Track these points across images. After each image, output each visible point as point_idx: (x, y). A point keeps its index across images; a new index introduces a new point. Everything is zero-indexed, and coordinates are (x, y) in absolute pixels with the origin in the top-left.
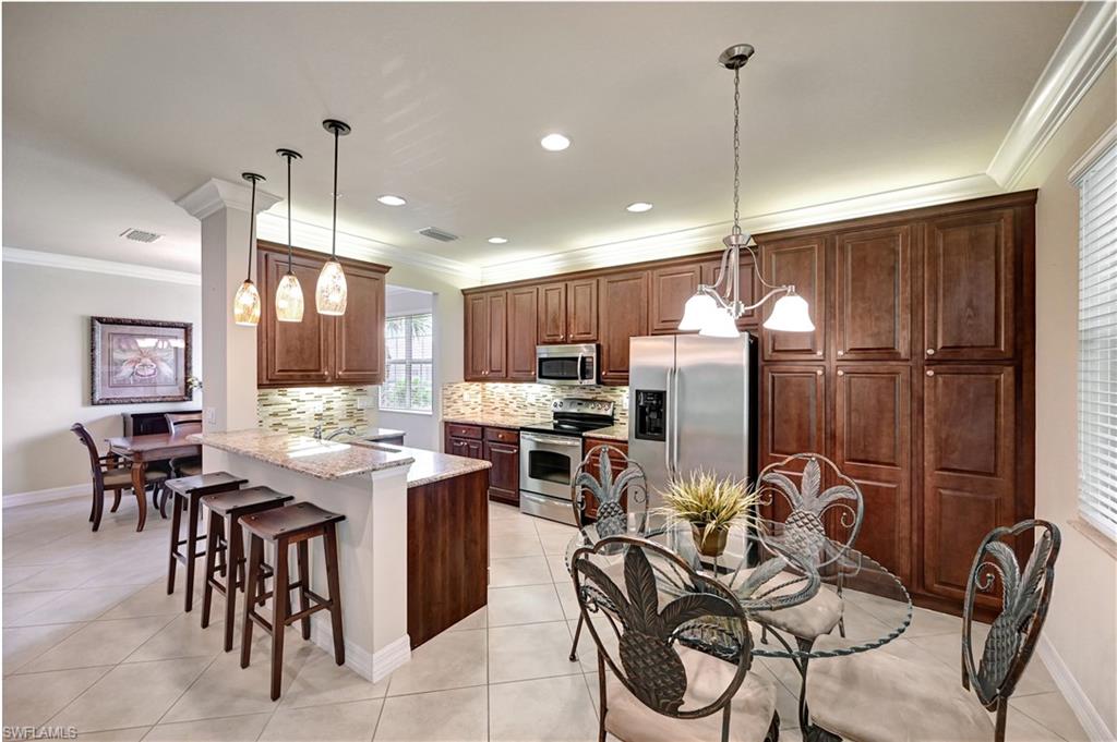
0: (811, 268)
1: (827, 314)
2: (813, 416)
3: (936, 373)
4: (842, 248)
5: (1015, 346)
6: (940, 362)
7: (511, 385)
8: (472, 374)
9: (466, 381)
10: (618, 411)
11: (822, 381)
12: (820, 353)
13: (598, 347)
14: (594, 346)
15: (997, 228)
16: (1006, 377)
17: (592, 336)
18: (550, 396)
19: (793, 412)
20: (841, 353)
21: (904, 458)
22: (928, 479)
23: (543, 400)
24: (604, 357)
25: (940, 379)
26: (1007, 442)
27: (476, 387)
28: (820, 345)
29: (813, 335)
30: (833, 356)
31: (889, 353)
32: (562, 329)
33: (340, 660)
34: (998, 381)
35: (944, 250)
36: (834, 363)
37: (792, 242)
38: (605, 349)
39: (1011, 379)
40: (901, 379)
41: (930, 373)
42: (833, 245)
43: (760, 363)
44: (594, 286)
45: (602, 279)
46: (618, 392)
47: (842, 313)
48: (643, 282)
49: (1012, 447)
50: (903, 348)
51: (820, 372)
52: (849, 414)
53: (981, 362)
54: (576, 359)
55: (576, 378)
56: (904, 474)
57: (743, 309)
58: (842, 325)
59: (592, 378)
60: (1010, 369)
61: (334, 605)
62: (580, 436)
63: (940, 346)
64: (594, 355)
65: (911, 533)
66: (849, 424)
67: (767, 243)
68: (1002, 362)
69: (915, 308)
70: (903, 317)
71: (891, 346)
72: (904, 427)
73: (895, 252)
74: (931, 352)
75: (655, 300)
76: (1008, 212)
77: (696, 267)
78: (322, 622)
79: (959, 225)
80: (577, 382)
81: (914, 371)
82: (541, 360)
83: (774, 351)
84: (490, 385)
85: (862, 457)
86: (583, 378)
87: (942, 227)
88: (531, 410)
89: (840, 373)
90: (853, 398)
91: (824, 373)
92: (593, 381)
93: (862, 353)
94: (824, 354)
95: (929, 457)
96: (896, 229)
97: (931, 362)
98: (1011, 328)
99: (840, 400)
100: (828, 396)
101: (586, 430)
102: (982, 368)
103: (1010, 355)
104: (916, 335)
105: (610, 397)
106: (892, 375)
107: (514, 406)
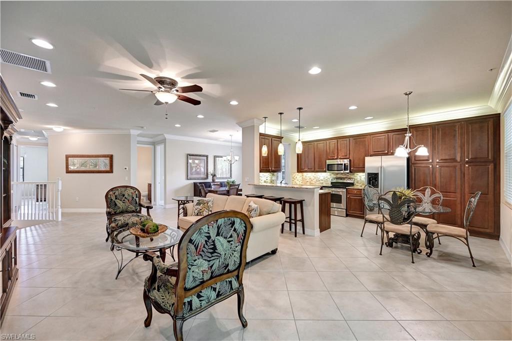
0: (427, 136)
1: (433, 150)
2: (428, 179)
3: (469, 166)
4: (438, 130)
5: (494, 158)
6: (470, 162)
7: (314, 173)
8: (300, 170)
9: (298, 172)
10: (356, 181)
11: (431, 169)
12: (431, 161)
13: (350, 160)
14: (349, 160)
15: (488, 124)
16: (491, 167)
17: (348, 157)
18: (329, 177)
19: (422, 178)
20: (438, 160)
21: (458, 191)
22: (466, 196)
23: (326, 178)
24: (352, 164)
25: (470, 167)
26: (491, 185)
27: (300, 174)
28: (431, 158)
29: (428, 156)
30: (435, 162)
31: (454, 160)
32: (336, 155)
33: (304, 233)
34: (489, 168)
35: (471, 130)
36: (435, 164)
37: (421, 128)
38: (352, 161)
39: (493, 167)
40: (458, 168)
41: (467, 166)
42: (435, 128)
43: (410, 164)
44: (348, 141)
45: (351, 138)
46: (356, 175)
47: (438, 148)
48: (367, 139)
49: (493, 186)
50: (458, 159)
51: (431, 166)
52: (441, 178)
53: (483, 162)
54: (342, 164)
55: (342, 170)
56: (459, 195)
57: (410, 150)
58: (438, 152)
59: (348, 170)
60: (493, 164)
61: (302, 221)
62: (345, 188)
63: (470, 158)
64: (349, 163)
65: (461, 212)
66: (441, 182)
67: (412, 128)
68: (490, 162)
69: (462, 147)
70: (458, 150)
71: (454, 158)
72: (459, 182)
73: (455, 131)
74: (467, 160)
75: (371, 145)
76: (492, 120)
77: (386, 134)
78: (299, 224)
79: (476, 123)
80: (342, 172)
81: (462, 165)
82: (328, 165)
83: (415, 160)
84: (305, 174)
85: (445, 191)
86: (345, 170)
87: (470, 123)
88: (321, 182)
89: (438, 166)
90: (442, 174)
91: (432, 167)
92: (348, 171)
93: (445, 160)
94: (432, 161)
95: (467, 190)
96: (456, 124)
97: (467, 162)
98: (492, 152)
99: (438, 175)
100: (433, 173)
101: (347, 186)
102: (483, 164)
103: (492, 160)
104: (462, 155)
105: (352, 177)
106: (455, 167)
107: (315, 180)
